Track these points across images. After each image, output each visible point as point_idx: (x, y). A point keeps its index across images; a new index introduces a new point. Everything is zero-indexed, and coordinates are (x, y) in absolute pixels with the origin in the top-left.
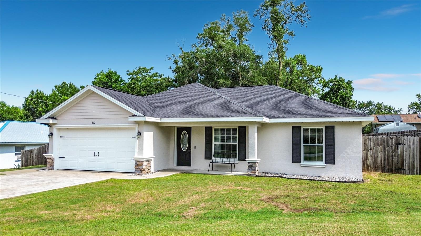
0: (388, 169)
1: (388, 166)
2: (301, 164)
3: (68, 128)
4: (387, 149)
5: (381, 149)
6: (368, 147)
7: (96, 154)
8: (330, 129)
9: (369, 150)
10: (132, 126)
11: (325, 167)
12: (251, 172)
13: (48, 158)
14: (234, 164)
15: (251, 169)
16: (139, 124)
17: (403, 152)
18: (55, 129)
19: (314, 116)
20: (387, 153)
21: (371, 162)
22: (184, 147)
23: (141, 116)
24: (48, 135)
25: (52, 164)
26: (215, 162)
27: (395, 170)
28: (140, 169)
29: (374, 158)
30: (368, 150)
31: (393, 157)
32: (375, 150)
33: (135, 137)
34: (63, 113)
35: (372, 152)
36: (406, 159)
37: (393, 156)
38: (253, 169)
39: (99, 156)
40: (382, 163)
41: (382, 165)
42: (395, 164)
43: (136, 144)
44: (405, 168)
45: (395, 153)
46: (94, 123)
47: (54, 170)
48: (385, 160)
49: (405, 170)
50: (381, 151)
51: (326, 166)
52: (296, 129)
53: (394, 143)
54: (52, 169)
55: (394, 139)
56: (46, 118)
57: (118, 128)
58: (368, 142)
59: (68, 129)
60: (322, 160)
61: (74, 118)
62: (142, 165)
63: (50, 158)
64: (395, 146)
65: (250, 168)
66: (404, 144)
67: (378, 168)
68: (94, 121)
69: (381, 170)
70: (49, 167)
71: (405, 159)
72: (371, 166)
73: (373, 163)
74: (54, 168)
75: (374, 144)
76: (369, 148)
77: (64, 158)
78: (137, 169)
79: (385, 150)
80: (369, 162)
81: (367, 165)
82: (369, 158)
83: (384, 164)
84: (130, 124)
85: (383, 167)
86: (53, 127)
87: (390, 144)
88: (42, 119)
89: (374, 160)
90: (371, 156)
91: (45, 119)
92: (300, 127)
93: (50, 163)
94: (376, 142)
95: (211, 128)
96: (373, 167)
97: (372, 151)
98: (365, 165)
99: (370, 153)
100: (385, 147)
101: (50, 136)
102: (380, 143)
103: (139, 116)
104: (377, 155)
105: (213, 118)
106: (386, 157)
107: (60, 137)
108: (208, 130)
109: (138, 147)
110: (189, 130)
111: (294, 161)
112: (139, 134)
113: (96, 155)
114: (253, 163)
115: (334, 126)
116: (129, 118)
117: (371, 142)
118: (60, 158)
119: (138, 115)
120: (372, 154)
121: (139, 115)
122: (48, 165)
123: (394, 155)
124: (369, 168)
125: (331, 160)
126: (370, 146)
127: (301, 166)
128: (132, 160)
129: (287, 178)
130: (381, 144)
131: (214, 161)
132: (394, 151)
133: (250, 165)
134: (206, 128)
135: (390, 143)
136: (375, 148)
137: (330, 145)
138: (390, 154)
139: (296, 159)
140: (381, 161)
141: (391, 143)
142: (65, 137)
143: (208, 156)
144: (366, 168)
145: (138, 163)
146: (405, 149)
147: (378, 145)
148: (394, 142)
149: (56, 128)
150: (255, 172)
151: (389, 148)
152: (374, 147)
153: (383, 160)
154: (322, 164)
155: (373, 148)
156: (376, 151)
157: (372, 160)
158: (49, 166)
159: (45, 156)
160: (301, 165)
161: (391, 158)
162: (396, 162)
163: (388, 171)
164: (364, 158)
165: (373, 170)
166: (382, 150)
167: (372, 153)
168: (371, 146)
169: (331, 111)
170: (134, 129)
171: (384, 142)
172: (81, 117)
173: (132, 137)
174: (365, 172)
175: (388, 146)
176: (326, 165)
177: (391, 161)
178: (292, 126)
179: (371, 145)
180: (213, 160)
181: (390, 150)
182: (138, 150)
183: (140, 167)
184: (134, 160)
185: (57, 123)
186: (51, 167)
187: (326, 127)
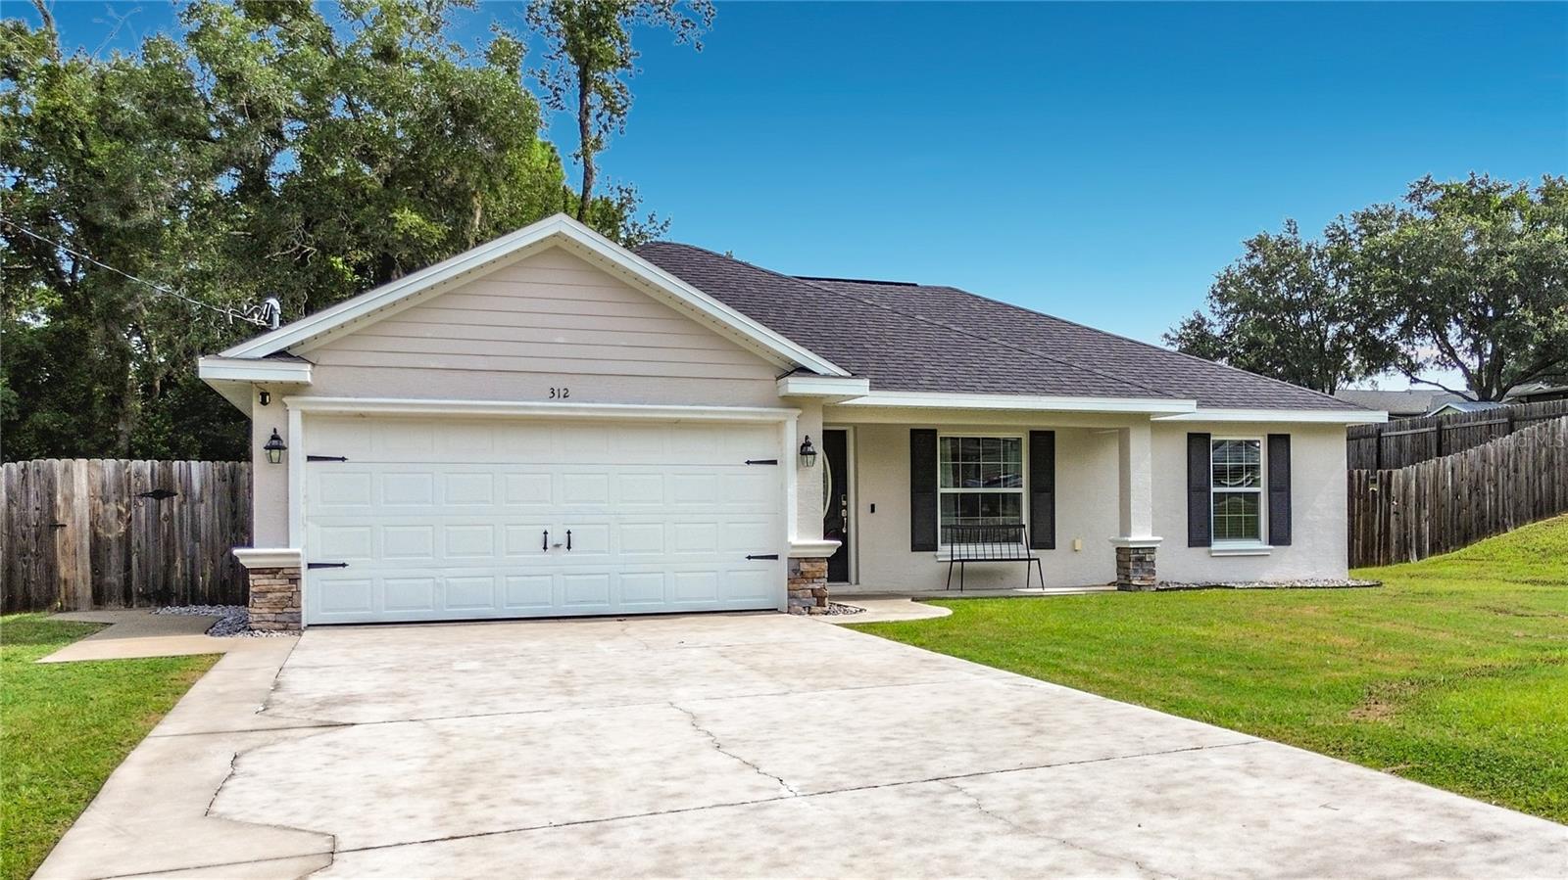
2: (1209, 549)
3: (361, 415)
7: (557, 536)
10: (770, 413)
11: (1270, 553)
13: (260, 570)
14: (1036, 559)
15: (1140, 570)
16: (805, 409)
18: (296, 414)
23: (841, 377)
24: (266, 448)
25: (289, 599)
28: (812, 590)
34: (352, 335)
38: (1147, 567)
39: (569, 548)
43: (789, 490)
46: (562, 393)
47: (299, 628)
51: (1272, 551)
52: (1198, 442)
54: (290, 622)
56: (264, 357)
57: (678, 421)
59: (361, 419)
61: (433, 366)
62: (822, 575)
63: (274, 571)
65: (1138, 566)
68: (559, 383)
70: (271, 617)
74: (299, 622)
77: (344, 565)
78: (801, 594)
84: (760, 407)
86: (287, 404)
91: (259, 359)
92: (1207, 437)
93: (269, 595)
95: (931, 433)
101: (275, 454)
103: (826, 376)
107: (310, 458)
108: (922, 441)
109: (800, 504)
111: (1188, 542)
112: (811, 449)
113: (557, 546)
114: (1147, 551)
115: (1289, 436)
116: (790, 380)
118: (312, 570)
119: (822, 371)
121: (827, 372)
122: (257, 610)
125: (1281, 536)
127: (1212, 555)
128: (749, 558)
131: (949, 556)
133: (1137, 556)
134: (914, 433)
137: (1281, 490)
139: (1198, 534)
142: (343, 459)
143: (923, 541)
145: (804, 567)
149: (300, 412)
150: (1153, 578)
154: (1260, 545)
158: (267, 610)
159: (241, 561)
160: (1209, 552)
170: (778, 426)
172: (481, 364)
173: (748, 462)
176: (1271, 547)
178: (1189, 434)
180: (944, 553)
182: (798, 514)
183: (813, 582)
184: (778, 557)
185: (307, 385)
186: (280, 618)
187: (1271, 438)
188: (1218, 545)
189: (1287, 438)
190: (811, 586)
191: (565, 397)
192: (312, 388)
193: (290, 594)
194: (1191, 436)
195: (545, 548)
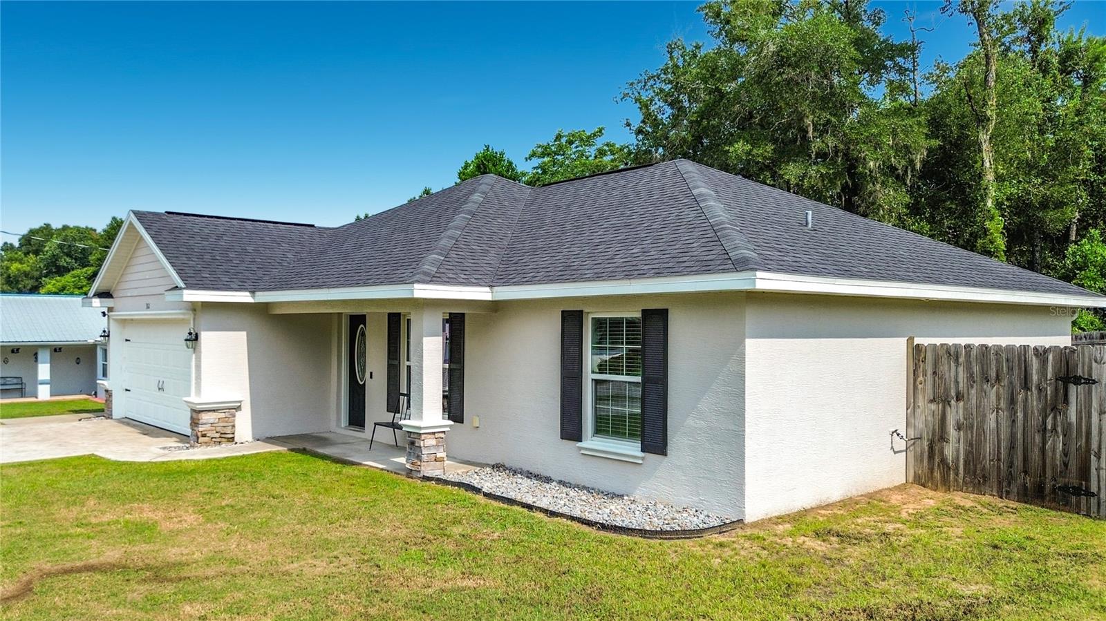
0: (1025, 484)
1: (1026, 472)
4: (1020, 397)
5: (998, 399)
6: (946, 390)
8: (656, 319)
9: (953, 402)
17: (1090, 417)
20: (1020, 415)
21: (958, 451)
27: (1054, 490)
29: (972, 432)
30: (946, 402)
31: (1048, 435)
32: (974, 401)
35: (965, 409)
36: (1100, 448)
37: (1045, 430)
40: (999, 460)
41: (999, 468)
42: (1054, 468)
44: (1094, 489)
45: (1055, 418)
48: (1012, 447)
49: (1093, 495)
50: (998, 409)
53: (1049, 376)
55: (1051, 357)
58: (946, 369)
64: (1056, 389)
66: (1094, 382)
67: (984, 477)
69: (995, 489)
71: (1094, 446)
72: (957, 469)
73: (967, 453)
75: (972, 375)
76: (953, 394)
79: (1012, 401)
80: (949, 451)
81: (943, 461)
82: (952, 433)
83: (1011, 465)
85: (1003, 474)
87: (1035, 378)
89: (971, 444)
90: (959, 427)
94: (976, 369)
96: (965, 469)
97: (961, 404)
98: (937, 460)
99: (955, 414)
100: (1012, 393)
102: (993, 374)
104: (983, 421)
106: (1020, 436)
112: (194, 338)
115: (668, 311)
117: (961, 369)
120: (962, 420)
123: (1049, 427)
124: (948, 475)
126: (957, 382)
130: (997, 376)
132: (1052, 410)
135: (1034, 372)
136: (973, 391)
138: (1035, 420)
140: (999, 447)
141: (1037, 373)
144: (937, 475)
146: (1095, 404)
147: (988, 381)
148: (1050, 369)
151: (1029, 393)
152: (972, 387)
153: (1003, 444)
155: (966, 391)
156: (978, 407)
157: (962, 441)
161: (1038, 439)
162: (1058, 456)
163: (1025, 495)
164: (933, 434)
165: (965, 483)
166: (1003, 405)
167: (961, 412)
168: (961, 385)
171: (1011, 369)
174: (935, 490)
175: (1026, 386)
177: (1036, 450)
179: (960, 380)
181: (1035, 403)
189: (665, 315)
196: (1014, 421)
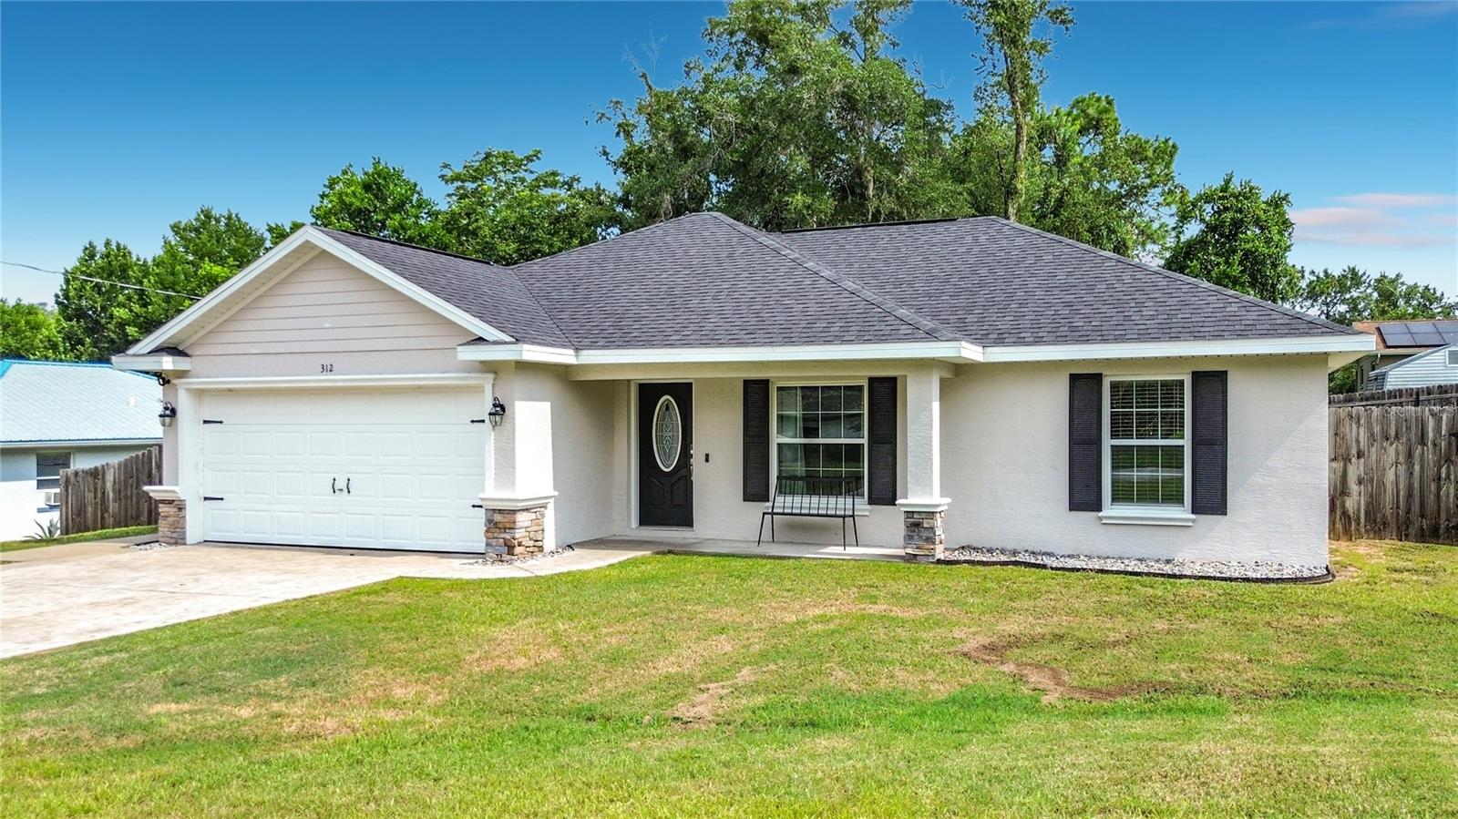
0: (1422, 527)
1: (1422, 516)
2: (1100, 514)
3: (230, 390)
4: (1418, 452)
5: (1397, 454)
6: (1348, 449)
7: (341, 484)
8: (1211, 381)
9: (1354, 460)
10: (471, 378)
11: (1191, 524)
12: (917, 548)
13: (163, 502)
14: (853, 516)
15: (916, 537)
16: (495, 373)
18: (184, 391)
19: (1152, 336)
20: (1417, 468)
21: (1359, 503)
22: (667, 457)
23: (506, 343)
24: (161, 416)
25: (178, 522)
26: (781, 511)
27: (1447, 528)
28: (504, 539)
29: (1372, 486)
30: (1347, 460)
31: (1442, 483)
32: (1374, 458)
33: (483, 421)
34: (209, 332)
35: (1366, 465)
37: (1439, 479)
38: (924, 535)
39: (349, 492)
40: (1398, 508)
41: (1398, 514)
42: (1448, 510)
43: (486, 447)
45: (1448, 468)
46: (329, 367)
47: (185, 544)
48: (1410, 495)
50: (1396, 463)
51: (1193, 521)
52: (1084, 384)
53: (1443, 433)
54: (178, 540)
55: (1444, 417)
56: (148, 353)
57: (420, 387)
58: (1348, 430)
59: (231, 393)
60: (1179, 500)
61: (254, 351)
62: (512, 526)
63: (171, 502)
64: (1450, 443)
65: (914, 531)
67: (1384, 523)
68: (327, 360)
69: (1394, 534)
70: (169, 534)
72: (1359, 519)
73: (1368, 504)
74: (184, 539)
75: (1372, 434)
76: (1354, 451)
77: (222, 499)
78: (494, 542)
79: (1410, 455)
80: (1350, 504)
81: (1345, 513)
82: (1354, 487)
83: (1408, 511)
84: (469, 372)
85: (1402, 519)
86: (175, 385)
87: (1431, 435)
88: (134, 355)
89: (1371, 496)
90: (1360, 482)
91: (143, 355)
92: (1098, 378)
93: (169, 519)
94: (1377, 429)
95: (765, 383)
96: (1366, 519)
97: (1362, 460)
98: (1338, 513)
99: (1356, 469)
100: (1410, 448)
101: (168, 420)
102: (1393, 433)
103: (495, 343)
104: (1383, 475)
105: (775, 348)
106: (1416, 485)
107: (205, 422)
108: (756, 393)
109: (496, 460)
110: (682, 392)
111: (1075, 505)
112: (499, 409)
113: (341, 490)
114: (923, 516)
115: (1226, 372)
116: (459, 348)
117: (1362, 430)
118: (207, 501)
119: (491, 339)
120: (1363, 475)
121: (495, 339)
122: (163, 527)
123: (1443, 476)
124: (1350, 526)
125: (1211, 499)
126: (1358, 441)
127: (1104, 522)
128: (474, 506)
129: (1052, 569)
130: (1397, 434)
131: (779, 507)
132: (1446, 462)
133: (912, 520)
134: (748, 384)
135: (1430, 430)
136: (1374, 449)
137: (1211, 443)
138: (1431, 471)
139: (1084, 496)
140: (1398, 497)
141: (1433, 431)
142: (221, 422)
143: (755, 490)
144: (1339, 526)
145: (498, 517)
147: (1387, 439)
148: (1444, 427)
149: (187, 389)
150: (932, 547)
151: (1425, 448)
152: (1373, 445)
153: (1402, 493)
154: (1181, 513)
155: (1366, 450)
156: (1378, 462)
157: (1362, 494)
158: (166, 529)
159: (151, 494)
160: (1100, 518)
161: (1433, 487)
162: (1451, 500)
163: (1423, 536)
164: (1335, 486)
165: (1367, 531)
166: (1401, 459)
167: (1362, 468)
168: (1362, 444)
169: (1215, 315)
170: (480, 389)
171: (1409, 428)
172: (280, 348)
173: (473, 421)
174: (1338, 540)
175: (1422, 440)
176: (1193, 516)
177: (1432, 497)
178: (1070, 375)
179: (1361, 439)
180: (776, 505)
181: (1431, 456)
182: (495, 469)
183: (505, 532)
184: (481, 506)
185: (189, 371)
186: (175, 535)
187: (1196, 376)
188: (1111, 510)
189: (1221, 377)
190: (503, 536)
191: (331, 371)
192: (191, 373)
193: (177, 519)
194: (1074, 378)
195: (334, 492)
196: (1411, 473)
